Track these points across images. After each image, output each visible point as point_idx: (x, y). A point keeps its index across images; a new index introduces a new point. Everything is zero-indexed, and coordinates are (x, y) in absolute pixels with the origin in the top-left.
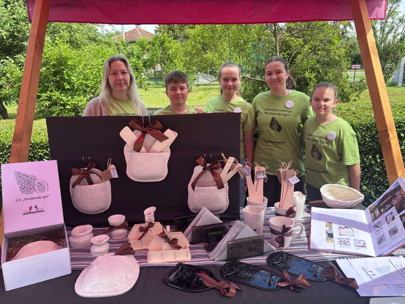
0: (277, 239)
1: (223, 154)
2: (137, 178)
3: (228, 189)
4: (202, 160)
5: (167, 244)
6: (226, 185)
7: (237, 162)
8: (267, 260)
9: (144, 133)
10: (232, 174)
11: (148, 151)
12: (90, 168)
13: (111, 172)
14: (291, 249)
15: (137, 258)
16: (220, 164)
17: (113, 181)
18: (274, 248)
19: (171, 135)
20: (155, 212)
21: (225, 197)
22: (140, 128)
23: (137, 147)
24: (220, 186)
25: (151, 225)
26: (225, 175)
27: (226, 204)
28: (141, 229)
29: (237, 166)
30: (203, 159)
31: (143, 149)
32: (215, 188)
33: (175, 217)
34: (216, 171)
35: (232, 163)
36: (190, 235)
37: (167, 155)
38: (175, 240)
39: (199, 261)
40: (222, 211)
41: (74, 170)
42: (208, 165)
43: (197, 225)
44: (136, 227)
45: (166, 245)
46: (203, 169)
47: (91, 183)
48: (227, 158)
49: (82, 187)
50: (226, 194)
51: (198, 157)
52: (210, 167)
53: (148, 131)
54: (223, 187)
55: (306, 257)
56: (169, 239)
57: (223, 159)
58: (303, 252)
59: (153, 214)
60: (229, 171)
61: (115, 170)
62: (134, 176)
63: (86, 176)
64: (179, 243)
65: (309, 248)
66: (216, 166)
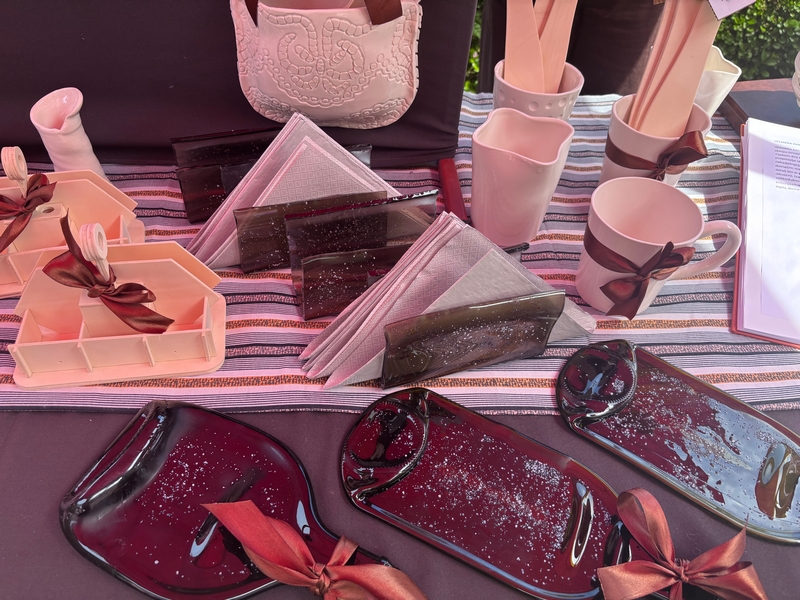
0: (612, 288)
3: (418, 24)
6: (412, 5)
8: (557, 384)
14: (660, 324)
21: (403, 60)
24: (381, 10)
25: (41, 188)
27: (403, 93)
33: (178, 141)
39: (257, 381)
40: (385, 118)
43: (260, 202)
50: (405, 47)
54: (398, 13)
55: (724, 378)
56: (108, 286)
58: (706, 349)
59: (73, 123)
65: (733, 323)
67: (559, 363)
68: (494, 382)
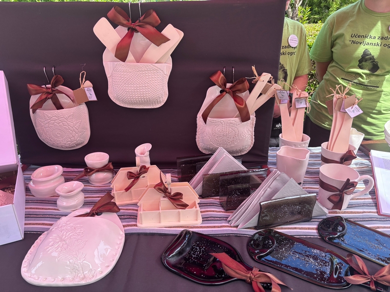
0: (331, 198)
1: (253, 68)
2: (123, 101)
3: (255, 123)
4: (220, 77)
5: (166, 199)
6: (253, 117)
7: (273, 82)
8: (318, 229)
9: (132, 31)
10: (264, 99)
11: (138, 60)
12: (55, 85)
13: (87, 92)
14: (351, 212)
15: (122, 217)
16: (247, 84)
17: (89, 104)
18: (326, 211)
19: (174, 35)
20: (150, 151)
21: (250, 133)
22: (125, 22)
23: (122, 54)
24: (245, 118)
25: (144, 169)
26: (254, 101)
27: (250, 144)
28: (130, 175)
29: (273, 88)
30: (222, 75)
31: (130, 57)
32: (238, 120)
33: (178, 158)
34: (240, 95)
35: (266, 82)
36: (200, 186)
37: (167, 67)
38: (179, 195)
39: (214, 227)
40: (243, 152)
41: (31, 87)
42: (229, 85)
43: (210, 173)
44: (123, 172)
45: (165, 202)
46: (221, 92)
47: (59, 107)
48: (260, 75)
49: (45, 112)
50: (251, 129)
51: (214, 73)
52: (231, 88)
53: (137, 28)
54: (249, 119)
55: (379, 227)
56: (170, 193)
57: (253, 75)
58: (371, 220)
59: (148, 153)
60: (261, 94)
61: (92, 89)
62: (118, 99)
63: (50, 96)
64: (185, 200)
65: (378, 212)
66: (240, 87)
67: (317, 223)
68: (295, 228)
